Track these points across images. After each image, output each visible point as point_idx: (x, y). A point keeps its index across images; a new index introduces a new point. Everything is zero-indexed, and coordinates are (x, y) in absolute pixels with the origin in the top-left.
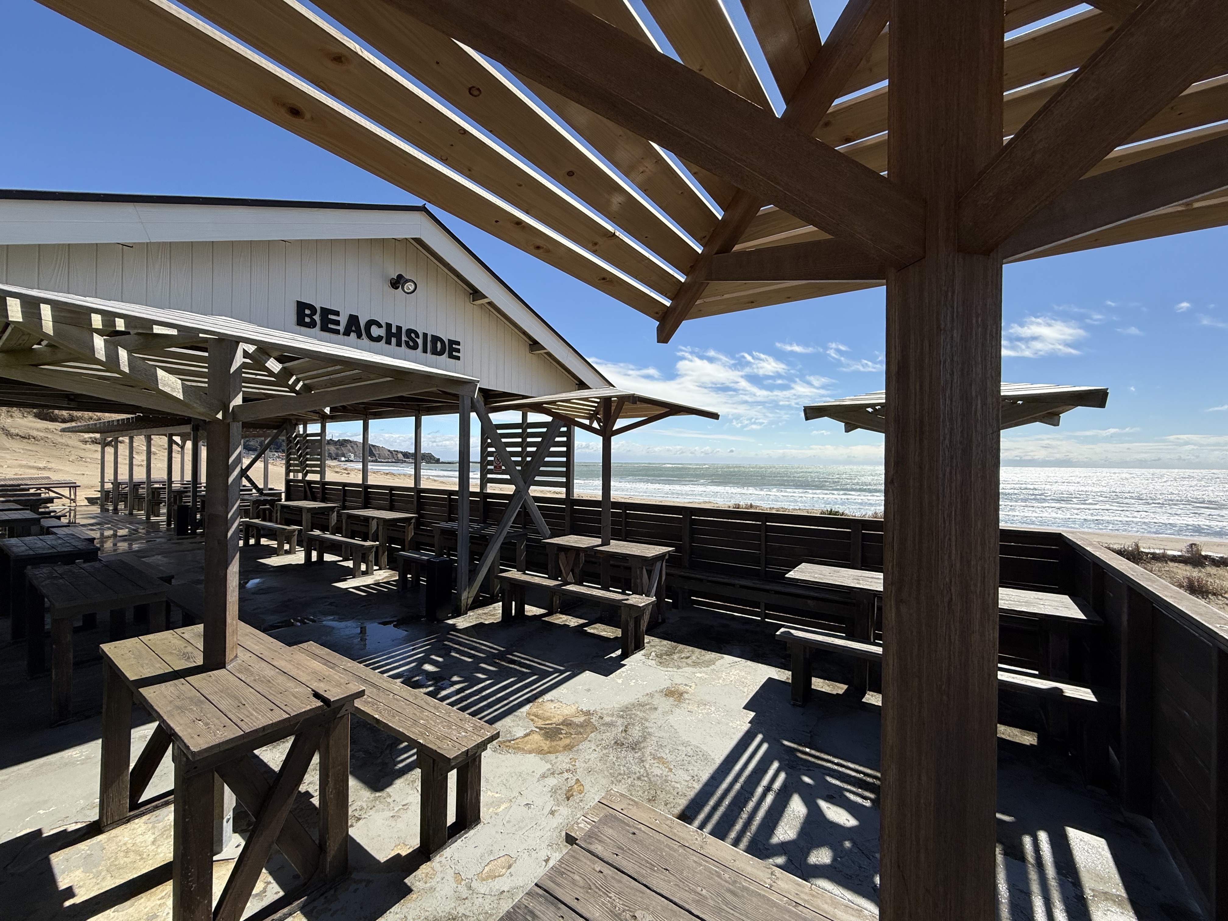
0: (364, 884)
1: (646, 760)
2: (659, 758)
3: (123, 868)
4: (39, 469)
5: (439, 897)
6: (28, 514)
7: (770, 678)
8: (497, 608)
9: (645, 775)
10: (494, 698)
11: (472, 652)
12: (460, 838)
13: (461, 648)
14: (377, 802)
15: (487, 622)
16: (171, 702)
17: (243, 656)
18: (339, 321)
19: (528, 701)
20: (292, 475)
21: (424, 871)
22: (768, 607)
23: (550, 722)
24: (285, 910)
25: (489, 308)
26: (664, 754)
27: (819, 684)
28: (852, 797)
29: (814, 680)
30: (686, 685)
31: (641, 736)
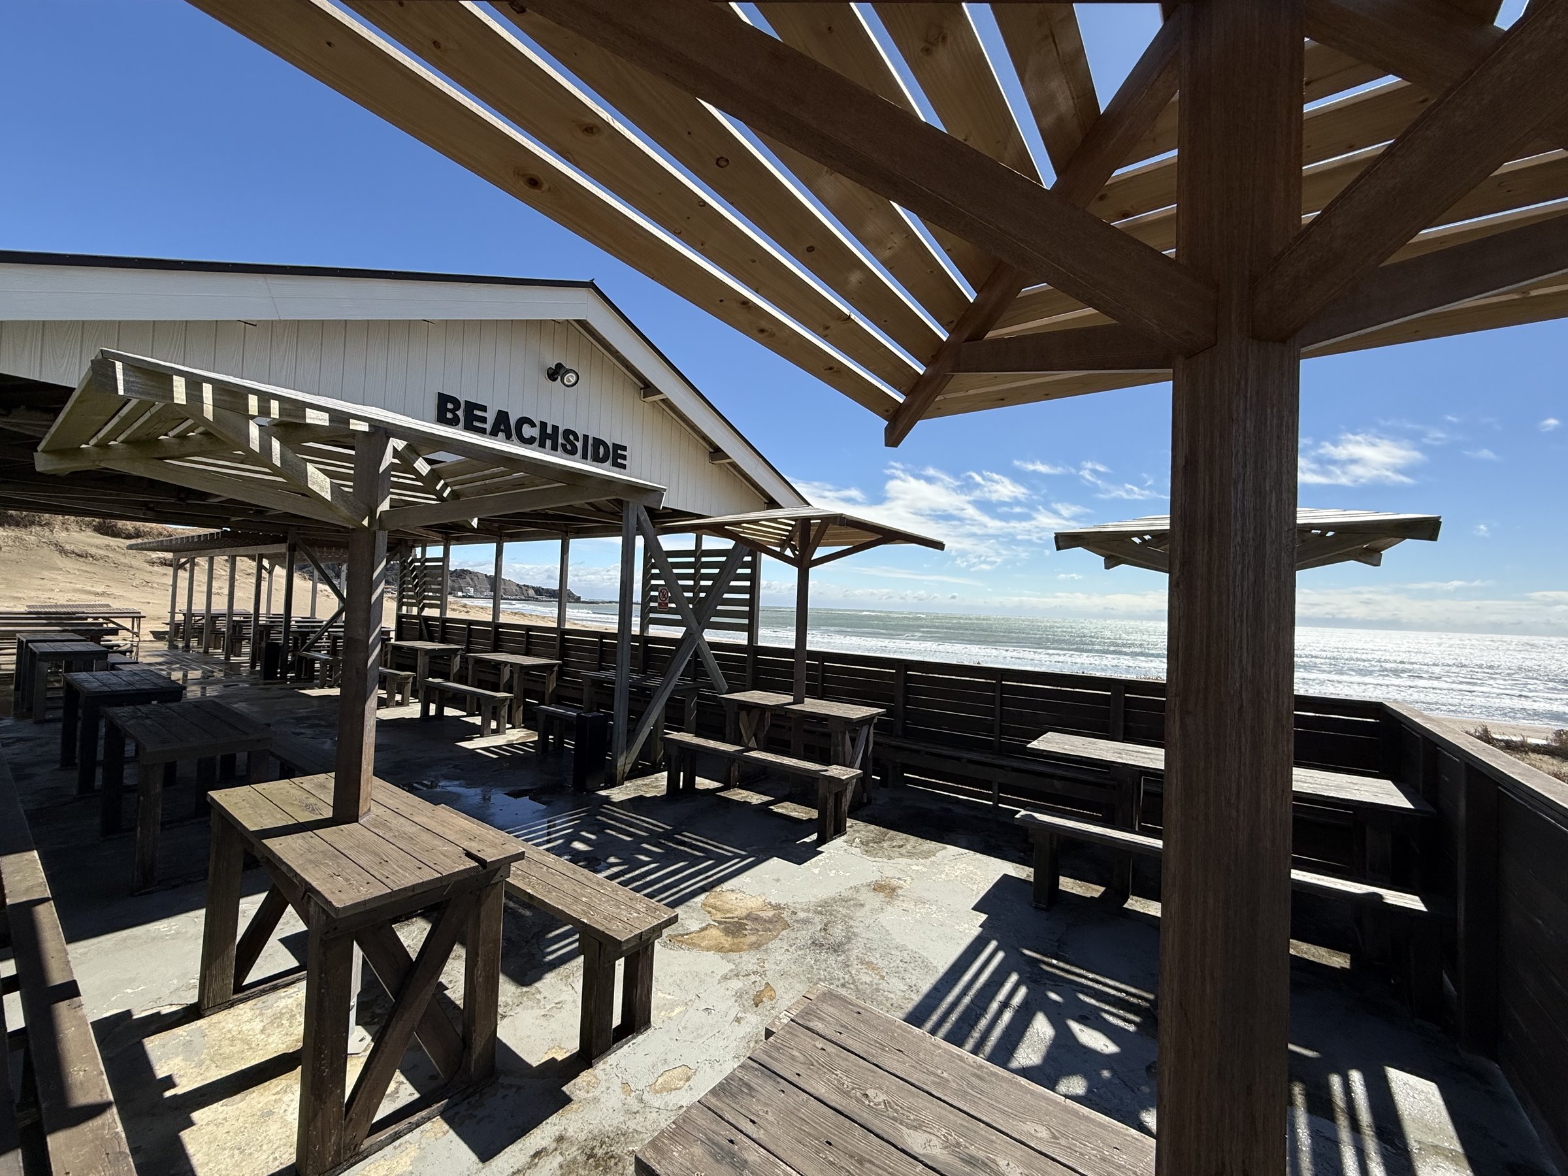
0: (514, 1090)
1: (852, 965)
2: (867, 963)
3: (228, 1058)
4: (97, 594)
5: (605, 1109)
6: (91, 646)
7: (1005, 875)
8: (663, 777)
9: (851, 982)
10: (661, 885)
11: (632, 830)
12: (626, 1043)
13: (617, 824)
14: (525, 999)
15: (648, 795)
16: (301, 855)
17: (376, 810)
18: (486, 418)
19: (703, 890)
20: (404, 608)
21: (585, 1079)
22: (1003, 788)
23: (731, 915)
24: (424, 1113)
25: (664, 407)
26: (874, 958)
27: (1067, 884)
28: (1111, 1019)
29: (1062, 879)
30: (899, 879)
31: (845, 937)
